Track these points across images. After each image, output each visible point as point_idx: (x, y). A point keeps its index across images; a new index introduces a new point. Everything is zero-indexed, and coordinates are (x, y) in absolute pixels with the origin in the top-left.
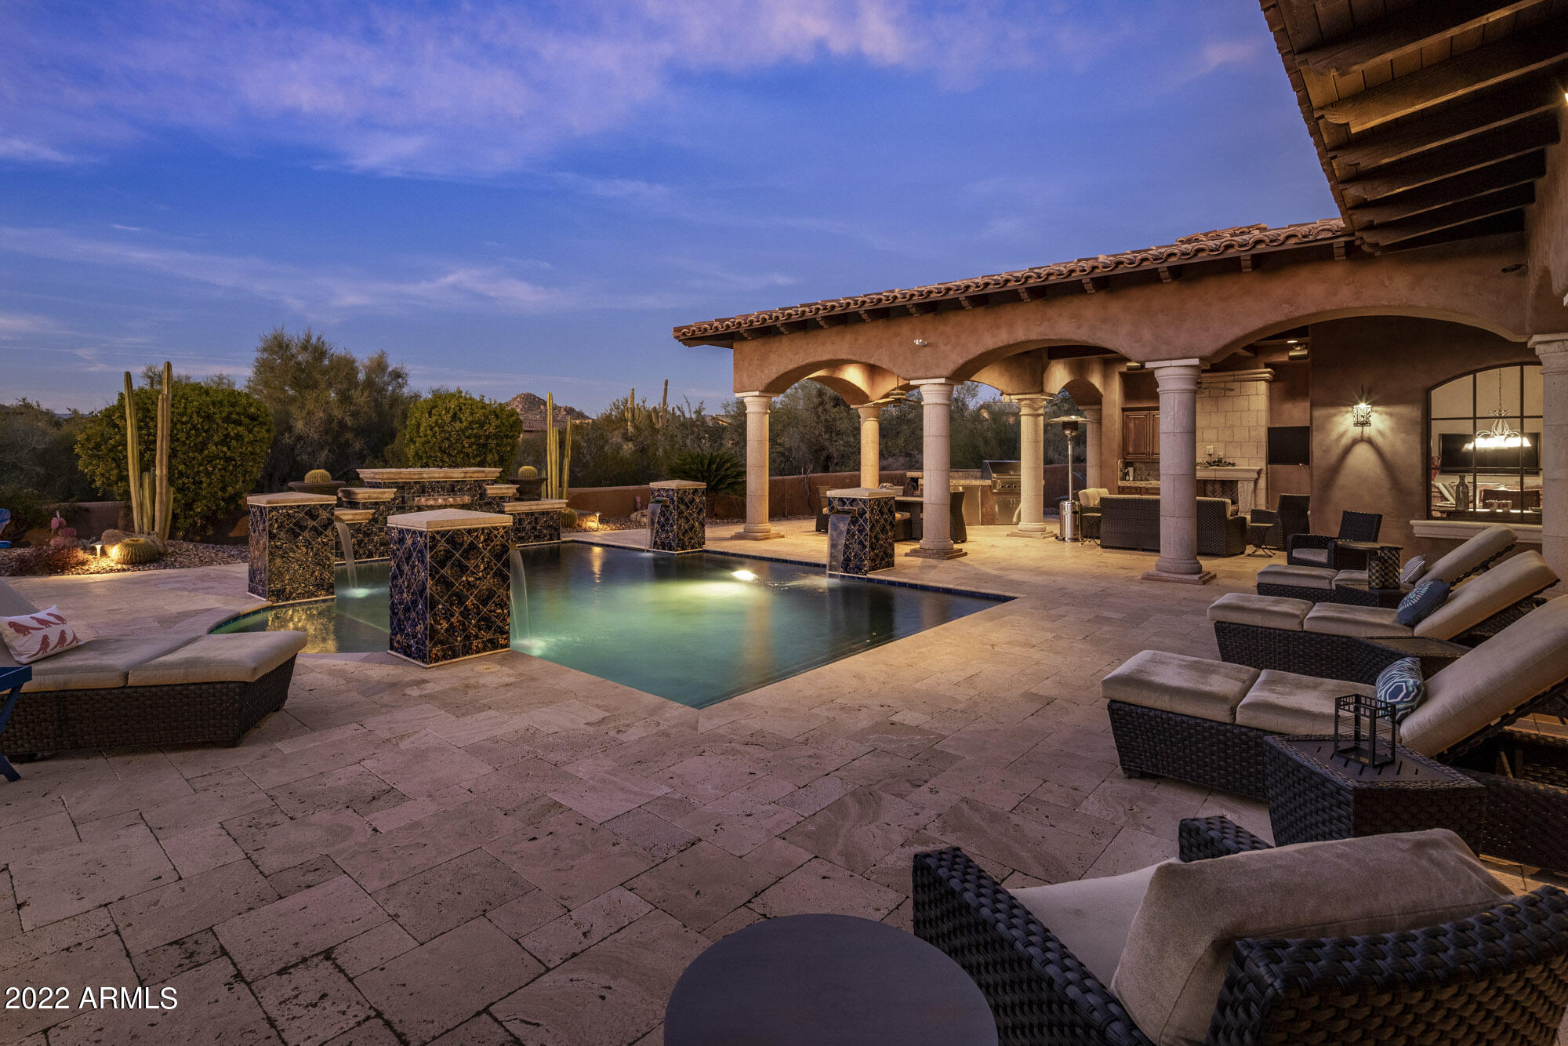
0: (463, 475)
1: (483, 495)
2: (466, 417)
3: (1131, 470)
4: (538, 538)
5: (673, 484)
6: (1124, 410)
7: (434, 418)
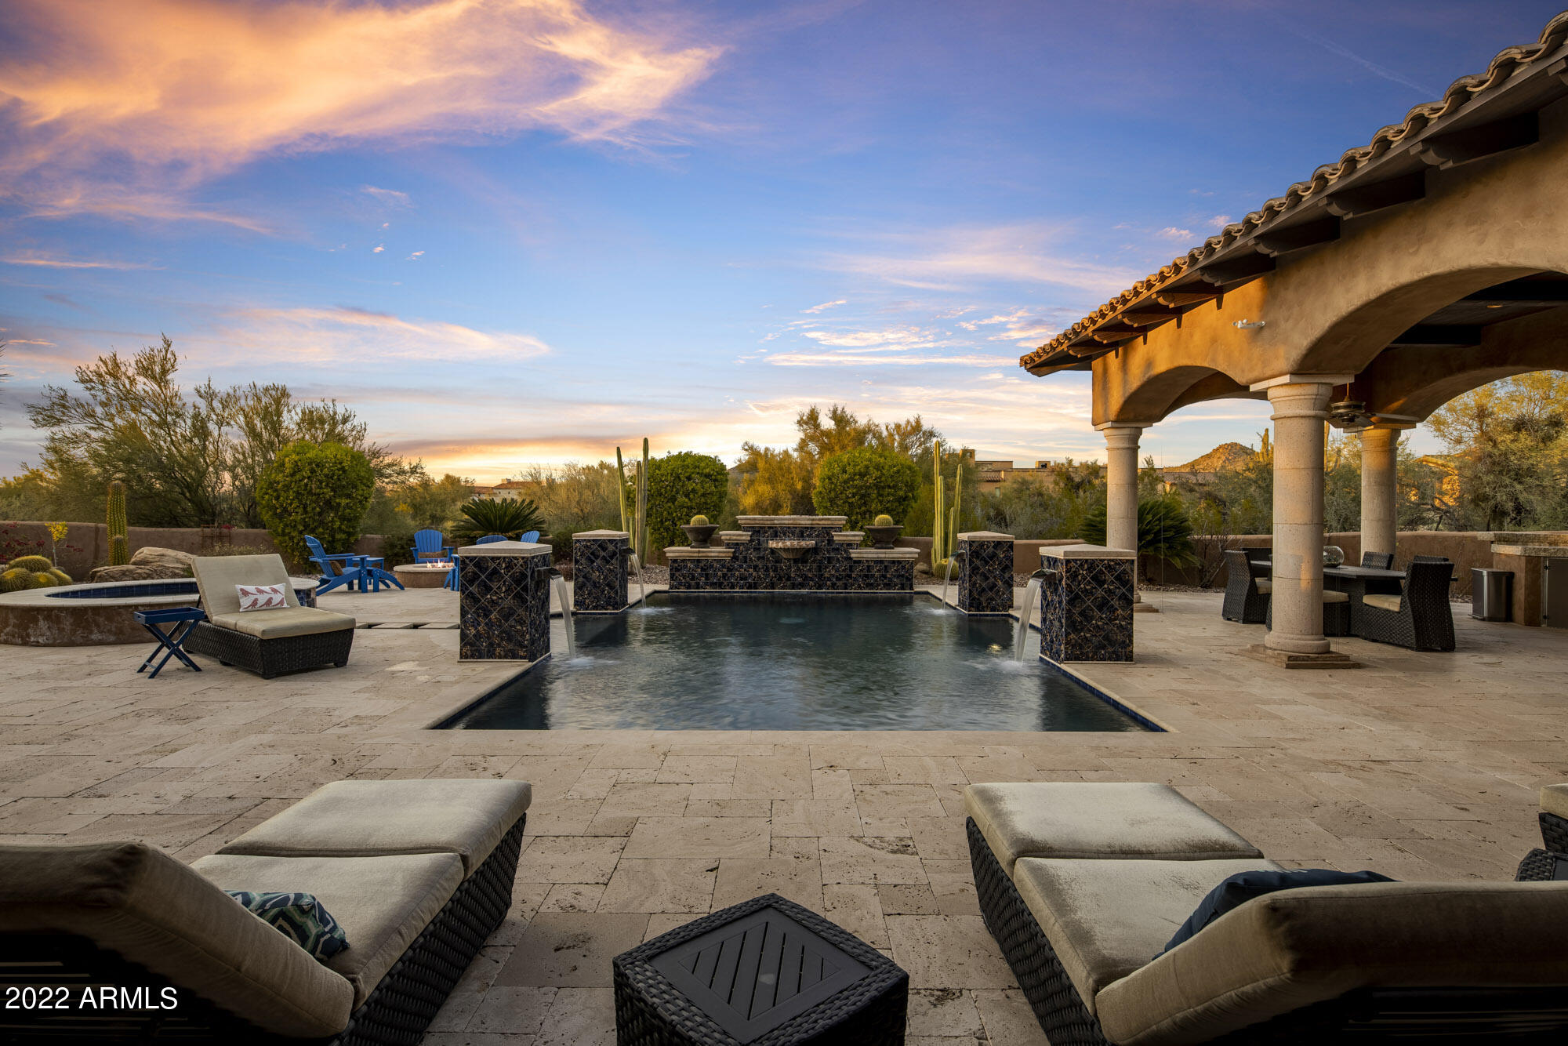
0: (810, 522)
1: (830, 541)
4: (887, 586)
5: (966, 536)
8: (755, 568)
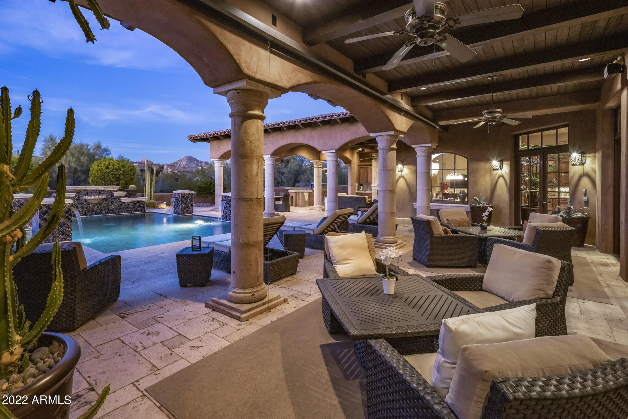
0: (104, 188)
1: (112, 195)
2: (111, 167)
3: (362, 187)
4: (136, 211)
5: (180, 191)
6: (359, 165)
7: (98, 168)
8: (77, 208)
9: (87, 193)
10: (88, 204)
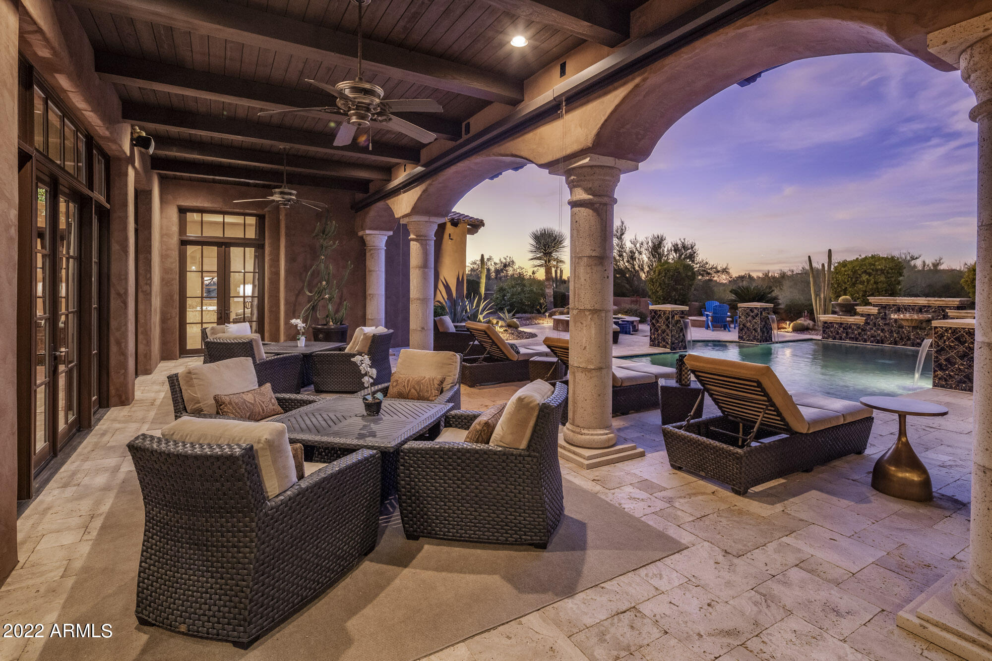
8: (882, 330)
9: (899, 309)
10: (899, 327)
